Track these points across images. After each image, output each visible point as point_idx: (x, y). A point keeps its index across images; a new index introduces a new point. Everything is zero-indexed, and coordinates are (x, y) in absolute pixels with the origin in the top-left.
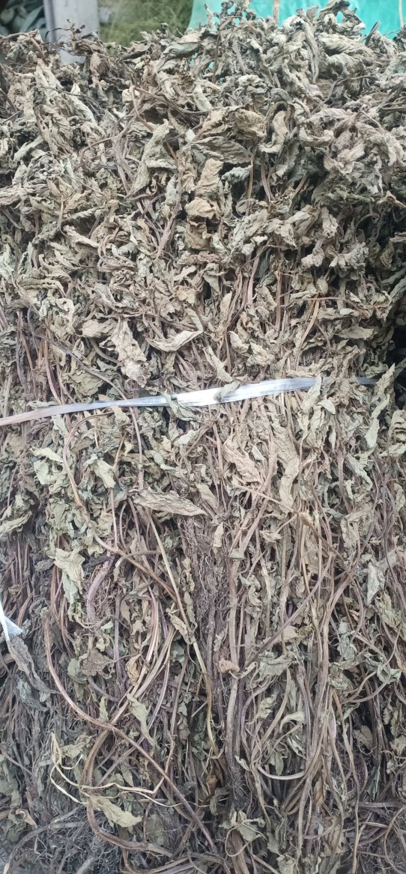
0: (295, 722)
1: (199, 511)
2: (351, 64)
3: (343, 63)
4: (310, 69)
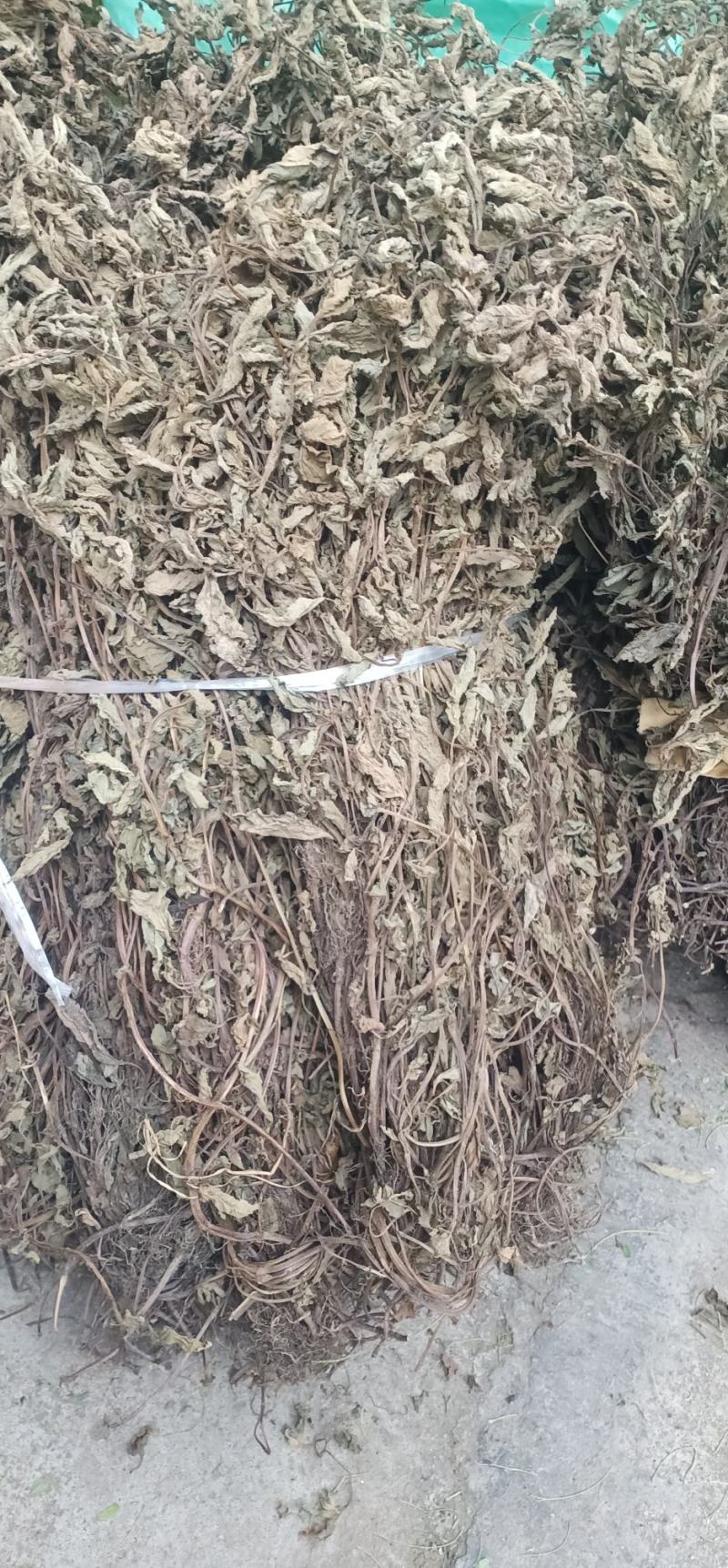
0: (448, 1080)
1: (322, 834)
2: (527, 219)
3: (517, 218)
4: (470, 220)
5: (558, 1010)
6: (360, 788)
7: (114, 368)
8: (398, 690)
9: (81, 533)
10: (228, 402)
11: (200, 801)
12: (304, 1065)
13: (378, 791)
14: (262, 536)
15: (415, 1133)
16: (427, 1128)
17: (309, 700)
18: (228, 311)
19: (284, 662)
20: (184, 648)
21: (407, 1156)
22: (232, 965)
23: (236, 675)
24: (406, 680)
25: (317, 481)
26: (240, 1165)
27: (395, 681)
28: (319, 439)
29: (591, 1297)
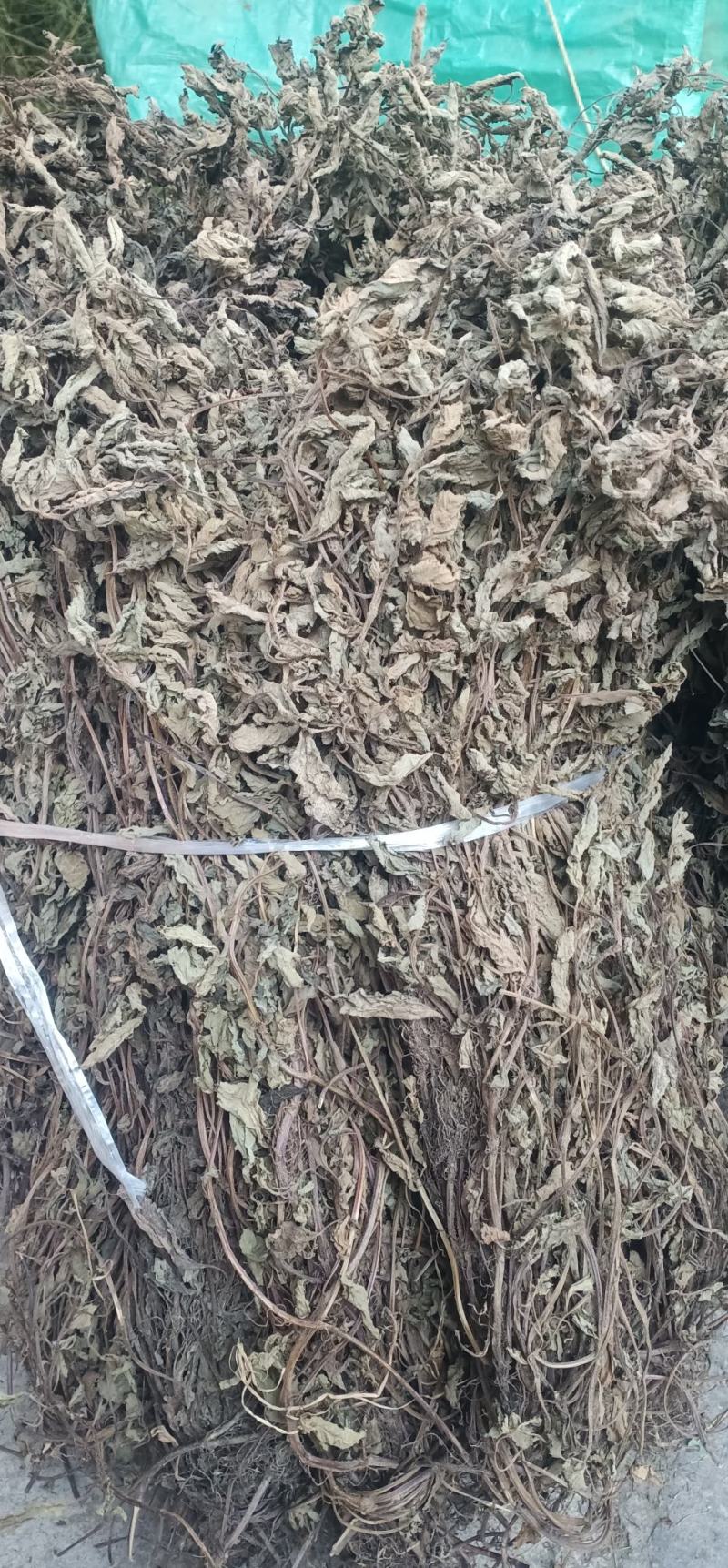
0: (580, 1292)
1: (431, 1013)
2: (656, 335)
3: (645, 335)
4: (593, 337)
5: (689, 1195)
6: (475, 962)
7: (196, 505)
8: (509, 846)
9: (156, 683)
10: (324, 542)
11: (294, 979)
12: (406, 1266)
13: (495, 966)
14: (364, 689)
15: (544, 1353)
16: (557, 1346)
17: (412, 860)
18: (323, 442)
19: (385, 821)
20: (271, 806)
21: (537, 1381)
22: (329, 1160)
23: (333, 835)
24: (518, 835)
25: (424, 627)
26: (341, 1385)
27: (506, 837)
28: (429, 583)
29: (710, 1487)
